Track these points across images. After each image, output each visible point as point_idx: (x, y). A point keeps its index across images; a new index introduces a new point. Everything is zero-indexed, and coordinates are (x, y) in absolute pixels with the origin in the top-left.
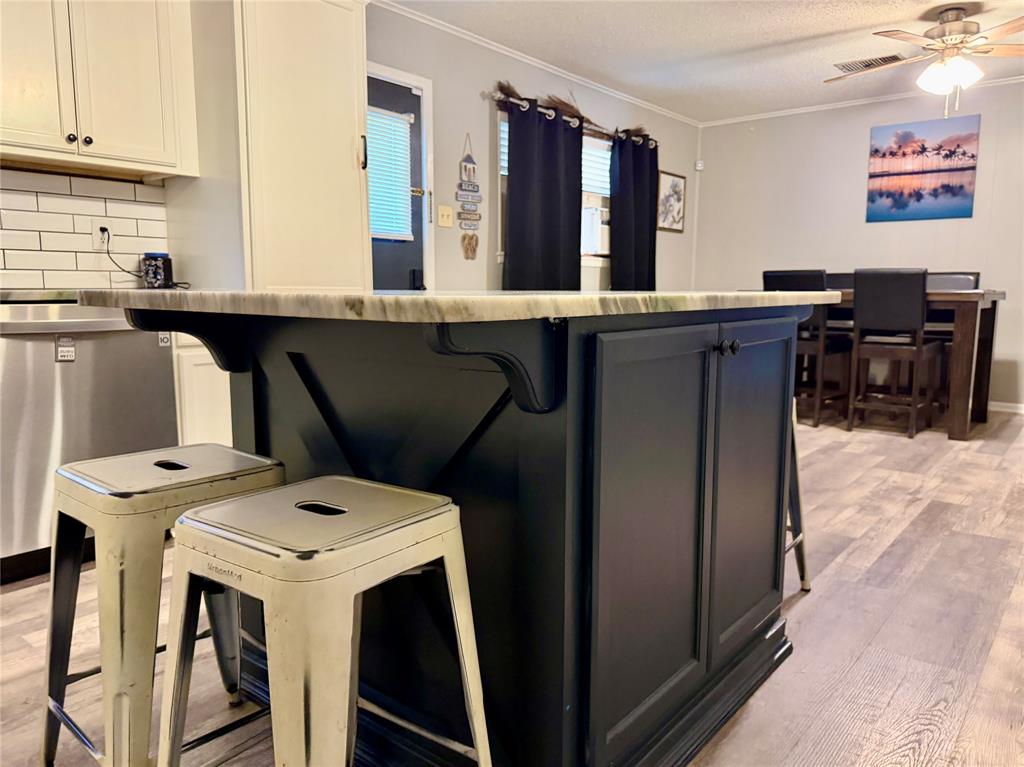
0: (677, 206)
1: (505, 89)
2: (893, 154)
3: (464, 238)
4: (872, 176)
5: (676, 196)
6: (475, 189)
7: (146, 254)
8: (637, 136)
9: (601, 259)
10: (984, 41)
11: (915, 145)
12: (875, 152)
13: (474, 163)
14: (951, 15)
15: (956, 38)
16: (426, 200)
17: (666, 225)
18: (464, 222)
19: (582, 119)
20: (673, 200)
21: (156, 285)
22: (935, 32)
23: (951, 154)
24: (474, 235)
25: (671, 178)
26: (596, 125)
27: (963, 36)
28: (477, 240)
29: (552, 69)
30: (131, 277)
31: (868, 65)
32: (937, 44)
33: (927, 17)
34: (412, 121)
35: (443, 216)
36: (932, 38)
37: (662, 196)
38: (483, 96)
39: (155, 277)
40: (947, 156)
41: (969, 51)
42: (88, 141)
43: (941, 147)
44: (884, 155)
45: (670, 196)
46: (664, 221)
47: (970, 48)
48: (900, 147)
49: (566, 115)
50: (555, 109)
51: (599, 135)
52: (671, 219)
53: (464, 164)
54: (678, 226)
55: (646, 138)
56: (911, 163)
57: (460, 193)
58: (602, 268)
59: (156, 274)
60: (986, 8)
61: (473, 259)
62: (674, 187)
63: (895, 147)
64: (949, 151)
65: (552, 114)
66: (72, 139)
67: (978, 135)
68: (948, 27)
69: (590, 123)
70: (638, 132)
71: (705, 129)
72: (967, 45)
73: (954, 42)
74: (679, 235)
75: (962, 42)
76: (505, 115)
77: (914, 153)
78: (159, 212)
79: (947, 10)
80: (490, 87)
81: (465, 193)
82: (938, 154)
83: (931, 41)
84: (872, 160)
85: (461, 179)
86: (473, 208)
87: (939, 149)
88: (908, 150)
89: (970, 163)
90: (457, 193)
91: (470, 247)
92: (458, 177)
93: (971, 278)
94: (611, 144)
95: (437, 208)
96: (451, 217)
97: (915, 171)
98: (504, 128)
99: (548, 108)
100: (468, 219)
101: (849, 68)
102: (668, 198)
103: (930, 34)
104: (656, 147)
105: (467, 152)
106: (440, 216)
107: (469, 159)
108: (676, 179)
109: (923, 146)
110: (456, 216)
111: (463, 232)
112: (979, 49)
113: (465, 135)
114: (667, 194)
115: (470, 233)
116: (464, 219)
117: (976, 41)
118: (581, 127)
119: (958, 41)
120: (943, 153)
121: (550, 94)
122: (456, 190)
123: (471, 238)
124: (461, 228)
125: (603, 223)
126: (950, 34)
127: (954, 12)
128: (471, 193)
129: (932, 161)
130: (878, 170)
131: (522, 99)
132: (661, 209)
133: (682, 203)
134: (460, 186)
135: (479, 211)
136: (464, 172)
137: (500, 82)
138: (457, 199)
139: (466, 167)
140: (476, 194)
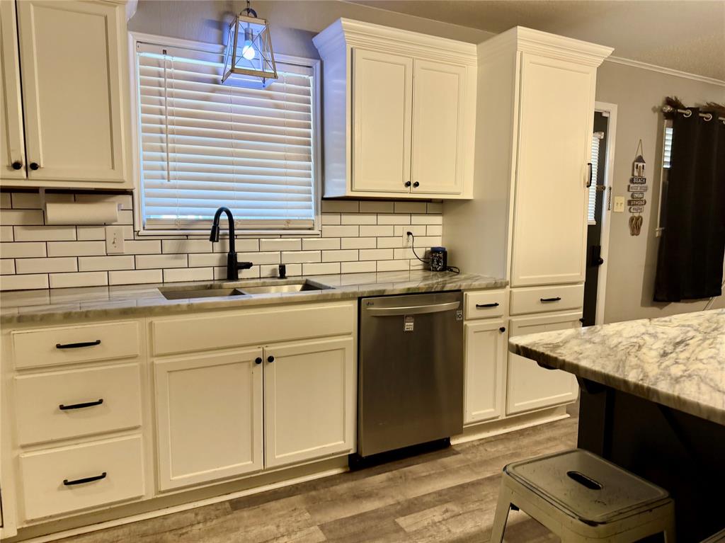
1: (673, 103)
3: (632, 219)
6: (643, 181)
7: (432, 248)
13: (644, 162)
16: (606, 193)
18: (632, 207)
21: (438, 269)
24: (640, 217)
28: (642, 219)
29: (710, 81)
30: (421, 263)
34: (602, 137)
35: (617, 204)
38: (654, 110)
39: (438, 264)
42: (417, 185)
49: (721, 116)
50: (712, 113)
53: (636, 163)
57: (632, 185)
59: (438, 262)
61: (637, 235)
65: (709, 116)
66: (408, 184)
76: (671, 122)
78: (438, 220)
80: (659, 102)
81: (636, 185)
85: (633, 175)
86: (641, 196)
90: (629, 186)
91: (635, 226)
92: (631, 174)
95: (614, 199)
96: (623, 205)
98: (669, 132)
99: (705, 113)
100: (636, 205)
105: (639, 154)
106: (615, 204)
107: (640, 159)
110: (627, 204)
111: (631, 215)
113: (639, 141)
115: (637, 215)
116: (633, 205)
121: (709, 102)
122: (629, 183)
123: (638, 219)
124: (630, 212)
128: (640, 185)
131: (685, 109)
134: (632, 181)
135: (644, 198)
136: (635, 169)
137: (668, 98)
138: (629, 190)
139: (637, 165)
140: (643, 185)
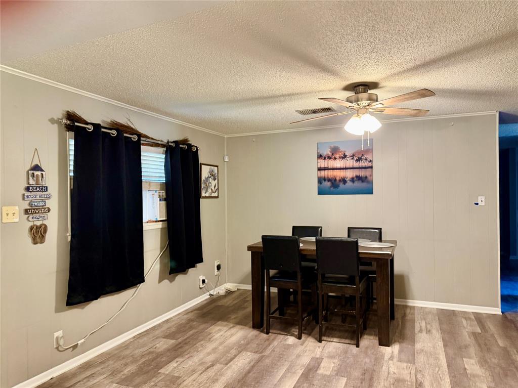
0: (213, 183)
1: (71, 116)
2: (329, 158)
3: (31, 228)
4: (319, 169)
5: (212, 177)
6: (44, 189)
8: (183, 145)
9: (161, 223)
10: (382, 106)
11: (340, 154)
12: (320, 157)
13: (43, 171)
14: (361, 88)
15: (365, 103)
17: (207, 195)
18: (31, 216)
19: (140, 135)
20: (210, 180)
22: (353, 99)
23: (359, 160)
24: (42, 225)
25: (209, 167)
26: (152, 139)
27: (369, 102)
28: (46, 228)
29: (115, 102)
31: (315, 112)
32: (355, 105)
33: (347, 88)
35: (7, 214)
36: (351, 102)
37: (203, 178)
38: (52, 121)
40: (357, 160)
41: (372, 110)
43: (354, 155)
44: (325, 158)
45: (209, 177)
46: (206, 193)
47: (372, 109)
48: (333, 154)
49: (126, 133)
50: (117, 130)
51: (155, 144)
52: (210, 191)
53: (31, 172)
54: (216, 195)
55: (190, 146)
56: (339, 163)
57: (27, 194)
58: (162, 229)
60: (380, 86)
61: (41, 242)
62: (211, 173)
63: (330, 154)
64: (358, 157)
65: (115, 133)
67: (372, 149)
68: (360, 95)
69: (148, 137)
70: (185, 142)
71: (228, 138)
72: (371, 107)
73: (364, 105)
74: (216, 199)
75: (369, 105)
76: (72, 134)
77: (340, 158)
79: (359, 86)
80: (59, 114)
81: (33, 193)
82: (353, 159)
83: (351, 104)
84: (319, 160)
85: (29, 183)
86: (42, 204)
87: (353, 156)
88: (337, 156)
89: (369, 164)
90: (23, 195)
91: (38, 234)
92: (25, 182)
93: (377, 231)
94: (165, 149)
96: (17, 214)
97: (342, 168)
98: (71, 143)
99: (110, 129)
100: (36, 213)
101: (303, 113)
102: (207, 179)
103: (350, 99)
104: (197, 150)
105: (35, 163)
106: (4, 214)
107: (37, 168)
108: (212, 167)
109: (345, 154)
110: (23, 212)
111: (31, 224)
112: (378, 109)
113: (33, 150)
114: (207, 176)
115: (38, 223)
116: (32, 214)
117: (376, 106)
118: (139, 140)
119: (366, 105)
120: (355, 158)
121: (113, 120)
122: (23, 192)
123: (40, 227)
124: (29, 221)
125: (160, 200)
126: (361, 101)
127: (363, 87)
128: (39, 193)
129: (350, 163)
130: (322, 166)
132: (203, 185)
133: (216, 181)
134: (27, 189)
135: (47, 206)
136: (31, 178)
137: (68, 111)
138: (24, 199)
139: (33, 174)
140: (44, 193)
